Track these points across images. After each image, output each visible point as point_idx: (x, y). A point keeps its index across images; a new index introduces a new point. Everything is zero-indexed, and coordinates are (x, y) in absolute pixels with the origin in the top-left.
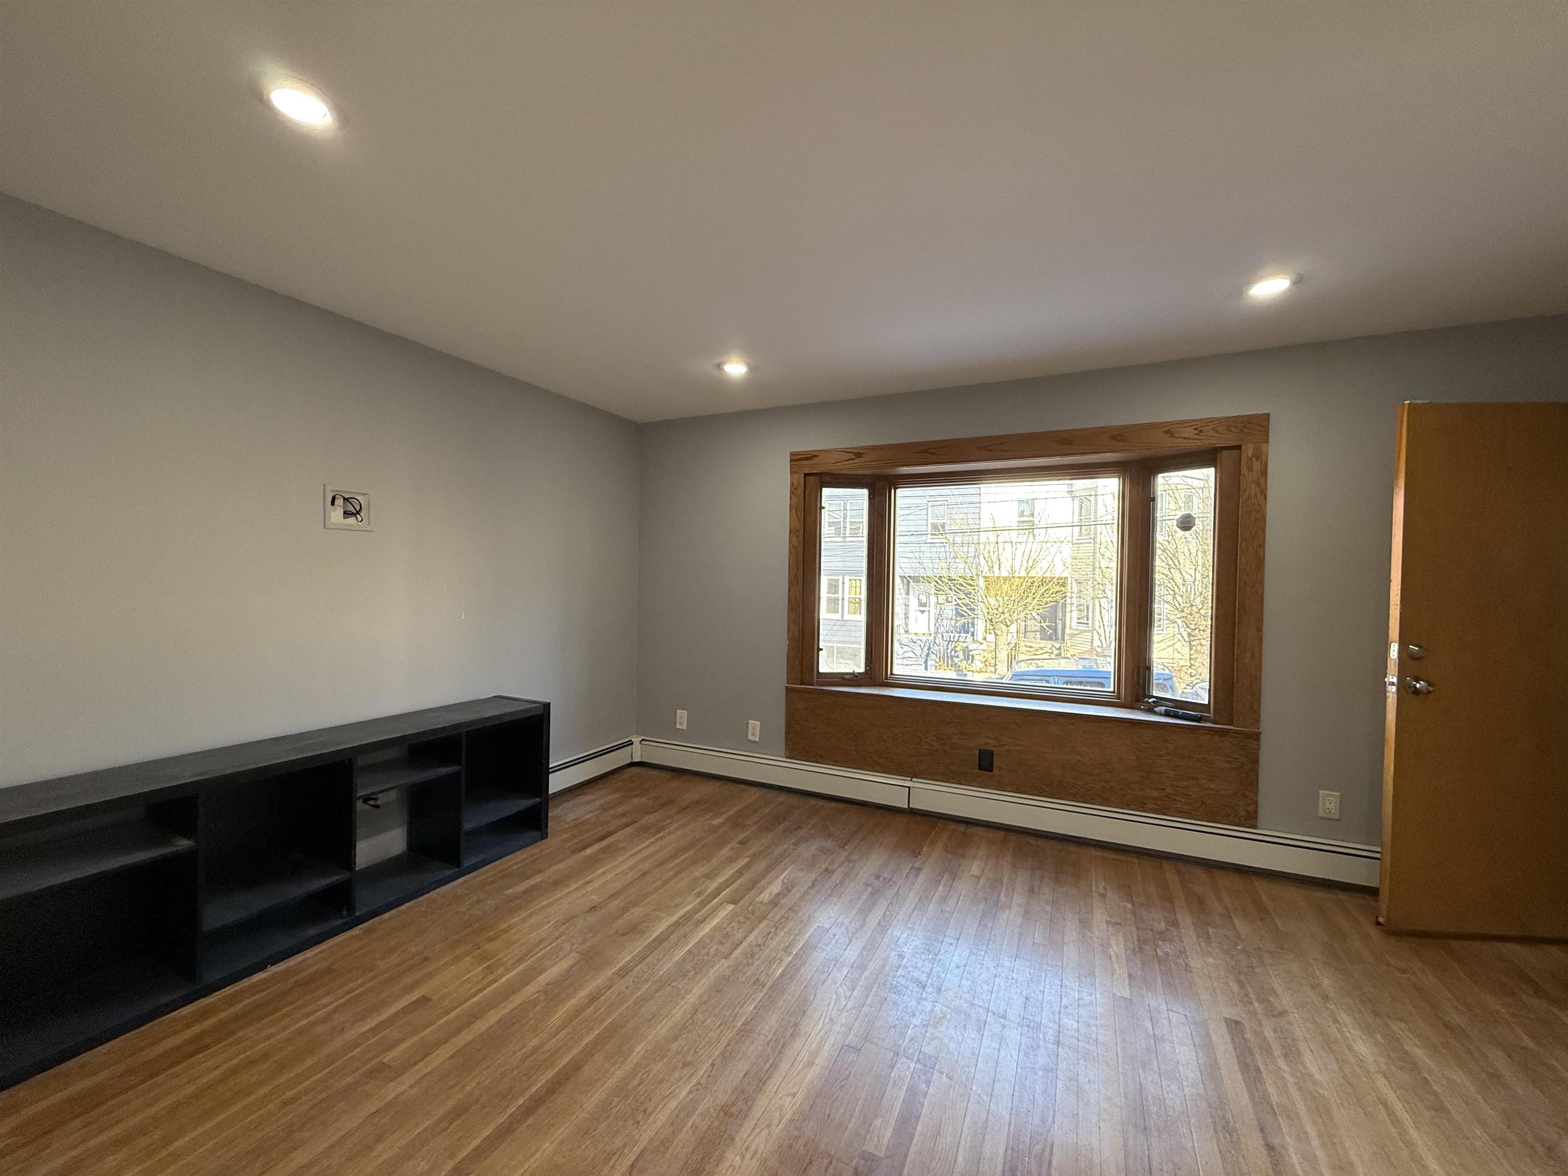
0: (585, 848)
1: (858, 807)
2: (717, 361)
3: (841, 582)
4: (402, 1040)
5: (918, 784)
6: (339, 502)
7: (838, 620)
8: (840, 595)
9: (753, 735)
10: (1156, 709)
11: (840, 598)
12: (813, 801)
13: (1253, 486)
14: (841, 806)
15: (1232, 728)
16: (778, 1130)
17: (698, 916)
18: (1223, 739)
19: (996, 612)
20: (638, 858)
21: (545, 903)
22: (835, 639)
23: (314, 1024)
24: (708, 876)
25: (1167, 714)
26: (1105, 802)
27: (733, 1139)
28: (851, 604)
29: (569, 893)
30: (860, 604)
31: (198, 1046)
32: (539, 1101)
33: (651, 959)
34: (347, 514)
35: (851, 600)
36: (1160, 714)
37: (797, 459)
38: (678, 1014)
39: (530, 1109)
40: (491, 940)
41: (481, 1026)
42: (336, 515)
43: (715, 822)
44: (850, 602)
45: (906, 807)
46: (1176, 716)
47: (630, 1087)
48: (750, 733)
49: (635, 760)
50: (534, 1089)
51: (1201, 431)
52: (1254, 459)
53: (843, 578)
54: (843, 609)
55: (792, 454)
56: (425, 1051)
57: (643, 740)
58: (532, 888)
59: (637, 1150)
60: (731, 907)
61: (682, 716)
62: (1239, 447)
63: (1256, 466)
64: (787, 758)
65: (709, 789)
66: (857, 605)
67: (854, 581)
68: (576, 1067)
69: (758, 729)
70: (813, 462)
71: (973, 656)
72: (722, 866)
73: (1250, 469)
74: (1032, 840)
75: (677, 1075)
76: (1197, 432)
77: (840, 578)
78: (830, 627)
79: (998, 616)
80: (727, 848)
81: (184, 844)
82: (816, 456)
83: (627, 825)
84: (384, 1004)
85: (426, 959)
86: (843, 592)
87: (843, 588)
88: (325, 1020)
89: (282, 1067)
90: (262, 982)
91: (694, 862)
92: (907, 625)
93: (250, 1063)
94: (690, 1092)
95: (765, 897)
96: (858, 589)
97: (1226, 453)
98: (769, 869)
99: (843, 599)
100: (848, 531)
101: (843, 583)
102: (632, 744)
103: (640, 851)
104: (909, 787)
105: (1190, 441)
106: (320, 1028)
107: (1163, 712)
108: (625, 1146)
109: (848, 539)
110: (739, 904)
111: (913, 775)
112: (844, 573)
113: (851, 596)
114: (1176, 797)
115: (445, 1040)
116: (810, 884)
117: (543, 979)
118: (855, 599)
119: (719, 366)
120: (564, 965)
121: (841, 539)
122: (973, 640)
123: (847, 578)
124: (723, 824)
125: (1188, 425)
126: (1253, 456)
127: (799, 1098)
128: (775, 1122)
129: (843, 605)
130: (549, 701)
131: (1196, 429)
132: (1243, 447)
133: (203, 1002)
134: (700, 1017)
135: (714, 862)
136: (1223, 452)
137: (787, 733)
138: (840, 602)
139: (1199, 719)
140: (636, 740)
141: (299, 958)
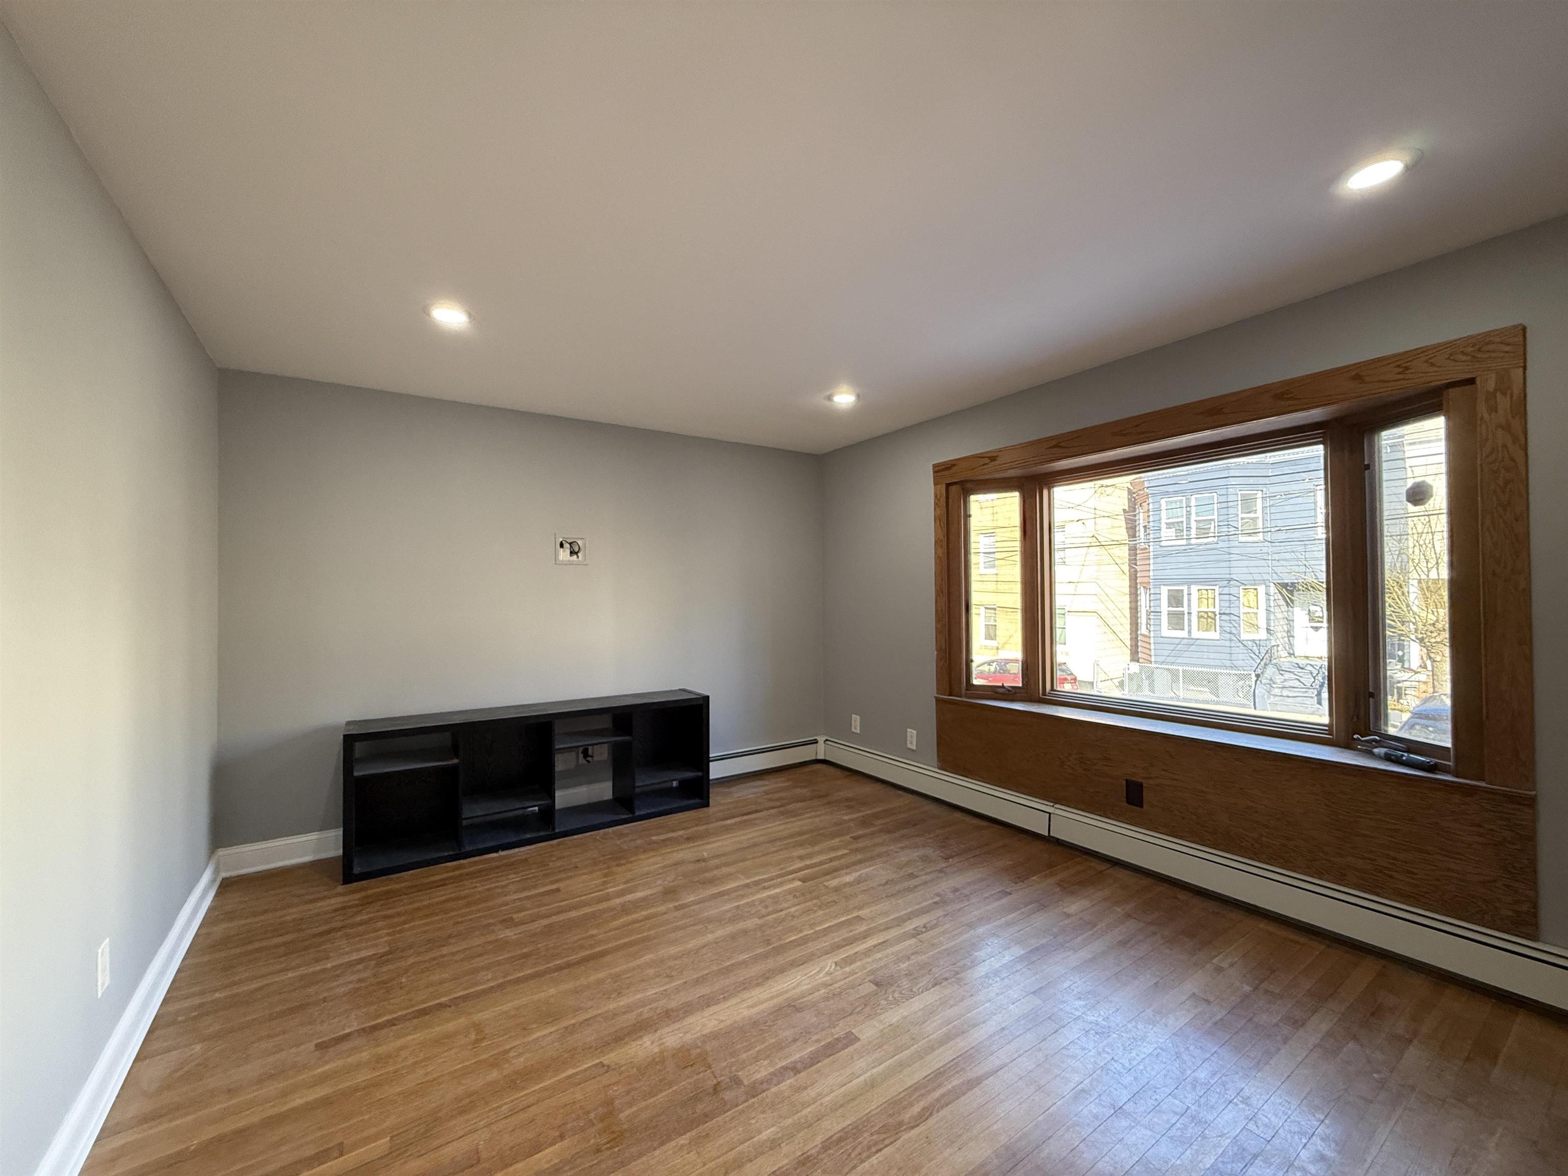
0: (727, 819)
1: (1001, 827)
2: (828, 393)
3: (1185, 593)
4: (530, 909)
5: (1059, 811)
6: (567, 546)
7: (1183, 638)
8: (1185, 609)
9: (911, 743)
10: (1376, 751)
11: (1186, 612)
12: (958, 815)
13: (1500, 433)
14: (984, 823)
15: (1483, 784)
16: (688, 1037)
17: (766, 884)
18: (1468, 799)
19: (1431, 628)
20: (760, 833)
21: (669, 850)
22: (1180, 660)
23: (496, 887)
24: (801, 858)
25: (1388, 758)
26: (1287, 864)
27: (656, 1031)
28: (1202, 620)
29: (693, 847)
30: (1214, 619)
31: (443, 883)
32: (569, 965)
33: (707, 904)
34: (572, 553)
35: (1203, 614)
36: (1378, 757)
37: (940, 470)
38: (691, 945)
39: (560, 968)
40: (618, 865)
41: (573, 914)
42: (564, 554)
43: (846, 818)
44: (1199, 617)
45: (1047, 834)
46: (1398, 761)
47: (623, 977)
48: (908, 743)
49: (819, 758)
50: (571, 958)
51: (1407, 368)
52: (1499, 395)
53: (1189, 588)
54: (1190, 625)
55: (934, 466)
56: (534, 919)
57: (827, 740)
58: (669, 839)
59: (596, 1012)
60: (800, 883)
61: (856, 720)
62: (1471, 381)
63: (1503, 403)
64: (939, 769)
65: (868, 789)
66: (1210, 620)
67: (1205, 592)
68: (603, 954)
69: (915, 738)
70: (952, 471)
71: (1399, 689)
72: (820, 852)
73: (1493, 409)
74: (1183, 896)
75: (658, 980)
76: (1400, 370)
77: (1185, 588)
78: (1172, 647)
79: (1434, 635)
80: (837, 840)
81: (456, 761)
82: (954, 465)
83: (773, 808)
84: (535, 887)
85: (576, 867)
86: (1189, 606)
87: (1189, 600)
88: (503, 887)
89: (469, 905)
90: (493, 858)
91: (801, 844)
92: (1291, 645)
93: (457, 898)
94: (656, 994)
95: (834, 883)
96: (1211, 601)
97: (1453, 393)
98: (860, 862)
99: (1189, 613)
100: (1193, 532)
101: (1189, 594)
102: (817, 742)
103: (766, 828)
104: (1050, 814)
105: (1391, 384)
106: (499, 890)
107: (1382, 755)
108: (591, 1007)
109: (1193, 541)
110: (806, 884)
111: (1056, 800)
112: (1190, 582)
113: (1200, 610)
114: (1394, 874)
115: (548, 916)
116: (884, 881)
117: (629, 897)
118: (1206, 612)
119: (829, 398)
120: (648, 892)
121: (1184, 542)
122: (1403, 667)
123: (1194, 589)
124: (851, 820)
125: (1385, 363)
126: (1496, 390)
127: (722, 1025)
128: (693, 1032)
129: (1190, 620)
130: (707, 694)
131: (1399, 366)
132: (1478, 381)
133: (462, 861)
134: (704, 951)
135: (817, 848)
136: (1450, 390)
137: (939, 744)
138: (1186, 617)
139: (1432, 768)
140: (821, 739)
141: (517, 850)
